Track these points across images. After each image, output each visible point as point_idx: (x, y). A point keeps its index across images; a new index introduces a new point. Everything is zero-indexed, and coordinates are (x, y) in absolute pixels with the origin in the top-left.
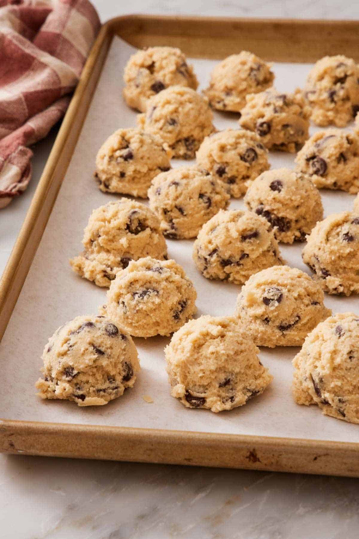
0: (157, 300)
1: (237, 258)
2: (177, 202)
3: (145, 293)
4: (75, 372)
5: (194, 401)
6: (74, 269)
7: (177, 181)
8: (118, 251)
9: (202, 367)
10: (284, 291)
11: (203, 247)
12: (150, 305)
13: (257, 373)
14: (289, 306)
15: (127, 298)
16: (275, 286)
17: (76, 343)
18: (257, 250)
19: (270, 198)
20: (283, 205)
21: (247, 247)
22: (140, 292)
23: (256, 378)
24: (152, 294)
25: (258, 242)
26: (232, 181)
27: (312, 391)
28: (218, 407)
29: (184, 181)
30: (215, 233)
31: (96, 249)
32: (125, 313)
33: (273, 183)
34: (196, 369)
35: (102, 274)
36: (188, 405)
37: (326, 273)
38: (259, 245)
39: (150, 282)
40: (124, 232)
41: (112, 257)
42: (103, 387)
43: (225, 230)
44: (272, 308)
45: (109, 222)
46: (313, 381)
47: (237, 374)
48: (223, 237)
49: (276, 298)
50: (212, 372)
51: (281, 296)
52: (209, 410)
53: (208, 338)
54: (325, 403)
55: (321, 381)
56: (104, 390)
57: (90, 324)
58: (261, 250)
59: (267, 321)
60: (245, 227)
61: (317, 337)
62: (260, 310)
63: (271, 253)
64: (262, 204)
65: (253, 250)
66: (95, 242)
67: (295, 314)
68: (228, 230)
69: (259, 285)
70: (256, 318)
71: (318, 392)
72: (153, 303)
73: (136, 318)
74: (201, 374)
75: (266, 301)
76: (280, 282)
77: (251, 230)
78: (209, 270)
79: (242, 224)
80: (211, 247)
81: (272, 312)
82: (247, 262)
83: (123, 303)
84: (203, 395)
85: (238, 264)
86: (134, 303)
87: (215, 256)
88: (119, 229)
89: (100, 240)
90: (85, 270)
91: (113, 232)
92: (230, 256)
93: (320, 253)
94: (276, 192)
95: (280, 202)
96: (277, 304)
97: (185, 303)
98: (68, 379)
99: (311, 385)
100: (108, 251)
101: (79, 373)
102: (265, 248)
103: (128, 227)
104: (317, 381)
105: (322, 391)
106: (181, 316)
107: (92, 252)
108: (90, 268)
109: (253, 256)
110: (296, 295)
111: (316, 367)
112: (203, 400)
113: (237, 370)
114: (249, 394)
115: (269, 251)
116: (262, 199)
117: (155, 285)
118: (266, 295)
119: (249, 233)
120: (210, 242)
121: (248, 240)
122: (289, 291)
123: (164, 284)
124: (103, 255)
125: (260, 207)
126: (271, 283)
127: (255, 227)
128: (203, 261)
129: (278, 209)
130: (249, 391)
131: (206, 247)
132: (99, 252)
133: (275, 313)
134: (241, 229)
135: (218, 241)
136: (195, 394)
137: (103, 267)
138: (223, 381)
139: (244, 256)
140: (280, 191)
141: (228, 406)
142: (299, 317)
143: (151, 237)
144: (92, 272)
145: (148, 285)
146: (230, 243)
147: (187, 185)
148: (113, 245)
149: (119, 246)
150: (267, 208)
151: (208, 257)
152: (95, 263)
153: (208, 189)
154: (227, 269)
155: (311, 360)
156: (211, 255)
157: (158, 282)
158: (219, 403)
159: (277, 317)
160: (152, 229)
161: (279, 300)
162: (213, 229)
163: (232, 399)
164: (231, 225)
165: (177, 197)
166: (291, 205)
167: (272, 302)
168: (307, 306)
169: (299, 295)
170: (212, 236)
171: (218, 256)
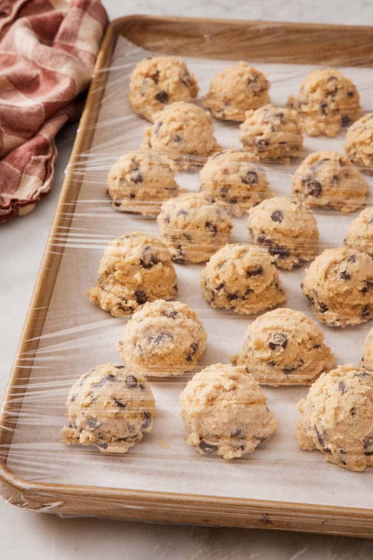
0: (172, 346)
1: (243, 293)
2: (186, 231)
3: (160, 338)
4: (98, 424)
5: (207, 449)
6: (91, 299)
7: (185, 210)
8: (133, 284)
9: (216, 419)
10: (289, 337)
11: (211, 280)
12: (165, 350)
13: (265, 421)
14: (293, 351)
15: (143, 342)
16: (280, 331)
17: (99, 396)
18: (261, 286)
19: (271, 229)
20: (284, 235)
21: (252, 283)
22: (155, 337)
23: (264, 426)
24: (167, 339)
25: (262, 278)
26: (234, 201)
27: (316, 441)
28: (230, 455)
29: (192, 211)
30: (222, 269)
31: (111, 281)
32: (141, 356)
33: (274, 214)
34: (210, 420)
35: (117, 307)
36: (202, 452)
37: (324, 308)
38: (263, 281)
39: (165, 328)
40: (138, 267)
41: (126, 291)
42: (124, 436)
43: (232, 267)
44: (278, 354)
45: (124, 257)
46: (318, 433)
47: (247, 425)
48: (230, 274)
49: (281, 344)
50: (224, 424)
51: (286, 342)
52: (221, 457)
53: (221, 391)
54: (328, 451)
55: (325, 432)
56: (125, 439)
57: (111, 377)
58: (264, 286)
59: (273, 364)
60: (250, 264)
61: (321, 391)
62: (267, 354)
63: (274, 287)
64: (263, 232)
65: (257, 286)
66: (111, 275)
67: (299, 358)
68: (234, 267)
69: (265, 330)
70: (262, 360)
71: (321, 441)
72: (168, 348)
73: (152, 361)
74: (214, 426)
75: (272, 346)
76: (284, 327)
77: (255, 267)
78: (216, 302)
79: (248, 260)
80: (219, 282)
81: (278, 356)
82: (252, 297)
83: (140, 346)
84: (215, 444)
85: (244, 299)
86: (150, 347)
87: (222, 290)
88: (133, 264)
89: (116, 274)
90: (101, 301)
91: (128, 267)
92: (236, 292)
93: (318, 289)
94: (277, 223)
95: (280, 232)
96: (282, 350)
97: (196, 345)
98: (91, 429)
99: (315, 435)
100: (123, 284)
101: (101, 424)
102: (269, 284)
103: (142, 262)
104: (321, 433)
105: (325, 442)
106: (193, 358)
107: (108, 283)
108: (107, 301)
109: (258, 291)
110: (300, 340)
111: (320, 419)
112: (216, 448)
113: (248, 421)
114: (258, 442)
115: (271, 285)
116: (264, 228)
117: (169, 330)
118: (272, 340)
119: (253, 269)
120: (217, 277)
121: (252, 277)
122: (293, 336)
123: (178, 330)
124: (118, 288)
125: (262, 235)
126: (277, 328)
127: (259, 263)
128: (211, 293)
129: (279, 240)
130: (258, 438)
131: (214, 282)
132: (114, 284)
133: (281, 358)
134: (247, 265)
135: (225, 276)
136: (208, 442)
137: (119, 300)
138: (234, 432)
139: (249, 291)
140: (280, 221)
141: (239, 454)
142: (302, 362)
143: (162, 271)
144: (108, 304)
145: (163, 330)
146: (237, 279)
147: (194, 214)
148: (128, 279)
149: (133, 281)
150: (268, 237)
151: (216, 291)
152: (110, 296)
153: (213, 218)
154: (233, 302)
155: (316, 413)
156: (218, 289)
157: (172, 328)
158: (231, 452)
159: (282, 361)
160: (163, 263)
161: (284, 346)
162: (220, 265)
163: (242, 448)
164: (237, 262)
165: (185, 226)
166: (291, 235)
167: (277, 347)
168: (310, 350)
169: (303, 341)
170: (219, 271)
171: (225, 291)
